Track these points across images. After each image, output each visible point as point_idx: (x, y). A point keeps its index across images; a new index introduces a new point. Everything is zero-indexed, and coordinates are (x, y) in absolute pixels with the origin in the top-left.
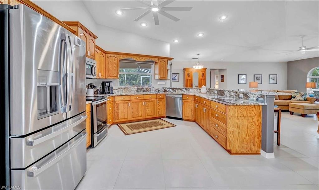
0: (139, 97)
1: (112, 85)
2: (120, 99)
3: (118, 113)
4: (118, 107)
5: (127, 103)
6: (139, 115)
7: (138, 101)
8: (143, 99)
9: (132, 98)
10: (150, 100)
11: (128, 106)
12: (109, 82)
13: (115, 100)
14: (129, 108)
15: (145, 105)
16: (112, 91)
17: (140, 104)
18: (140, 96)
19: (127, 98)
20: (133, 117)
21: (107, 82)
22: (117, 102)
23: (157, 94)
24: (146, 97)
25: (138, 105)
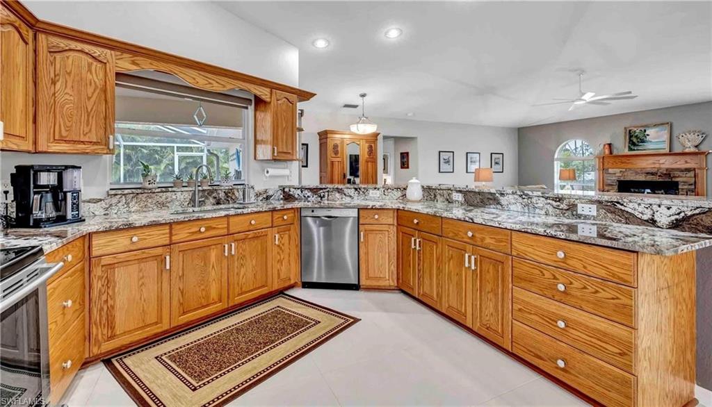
0: (208, 229)
1: (74, 180)
2: (121, 242)
3: (113, 307)
4: (109, 283)
5: (155, 257)
6: (207, 296)
7: (206, 242)
8: (224, 231)
9: (181, 234)
10: (251, 234)
11: (161, 271)
12: (61, 171)
13: (95, 252)
14: (166, 276)
15: (233, 256)
16: (76, 207)
17: (213, 254)
18: (213, 224)
19: (160, 236)
20: (184, 313)
21: (49, 169)
22: (106, 260)
23: (274, 210)
24: (237, 225)
25: (206, 260)
